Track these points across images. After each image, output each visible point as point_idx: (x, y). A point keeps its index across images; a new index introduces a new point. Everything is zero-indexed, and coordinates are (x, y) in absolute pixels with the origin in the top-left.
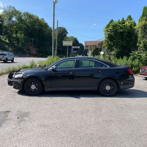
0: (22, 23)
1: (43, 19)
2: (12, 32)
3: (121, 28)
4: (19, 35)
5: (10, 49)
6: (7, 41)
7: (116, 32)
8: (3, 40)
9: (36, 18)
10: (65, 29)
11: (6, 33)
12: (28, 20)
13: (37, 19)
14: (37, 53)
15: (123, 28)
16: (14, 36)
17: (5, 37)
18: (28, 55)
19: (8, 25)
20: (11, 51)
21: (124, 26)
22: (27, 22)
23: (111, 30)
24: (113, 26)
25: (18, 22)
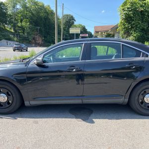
0: (27, 11)
1: (49, 6)
2: (16, 20)
3: (141, 6)
4: (24, 24)
5: (15, 39)
6: (12, 31)
7: (135, 11)
8: (8, 29)
9: (41, 4)
10: (72, 17)
11: (11, 22)
12: (33, 6)
13: (43, 6)
14: (43, 43)
15: (144, 7)
16: (19, 24)
17: (10, 26)
18: (34, 45)
19: (12, 13)
20: (17, 41)
21: (145, 4)
22: (32, 9)
23: (128, 8)
24: (131, 3)
25: (22, 9)
